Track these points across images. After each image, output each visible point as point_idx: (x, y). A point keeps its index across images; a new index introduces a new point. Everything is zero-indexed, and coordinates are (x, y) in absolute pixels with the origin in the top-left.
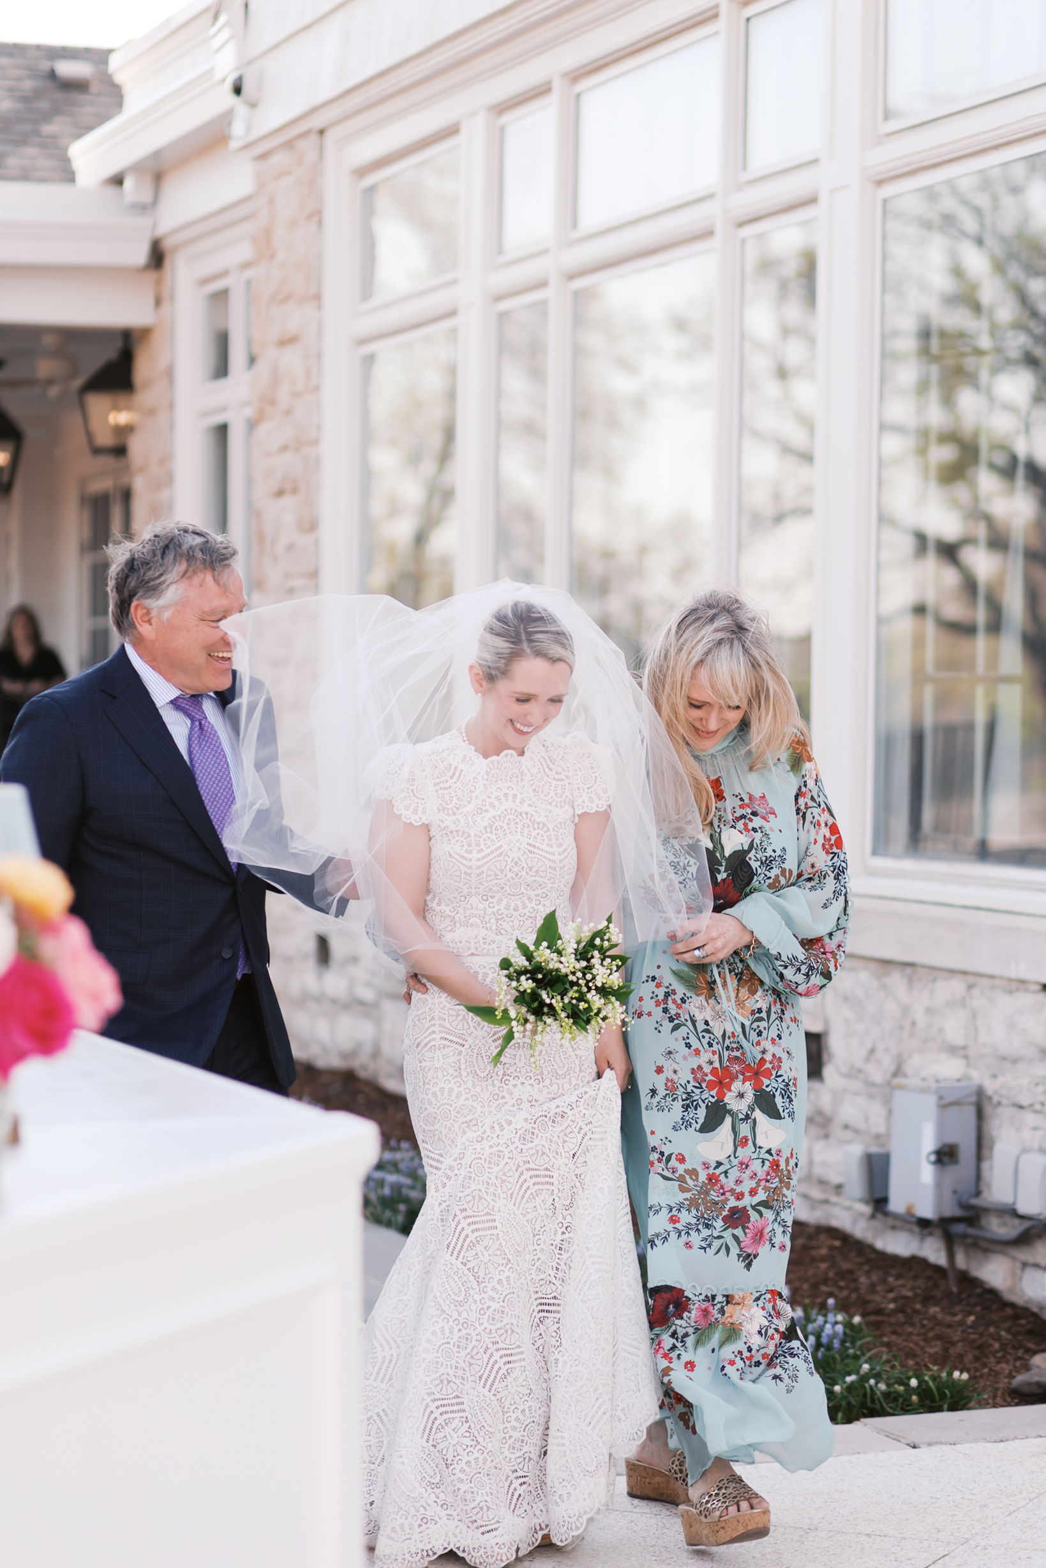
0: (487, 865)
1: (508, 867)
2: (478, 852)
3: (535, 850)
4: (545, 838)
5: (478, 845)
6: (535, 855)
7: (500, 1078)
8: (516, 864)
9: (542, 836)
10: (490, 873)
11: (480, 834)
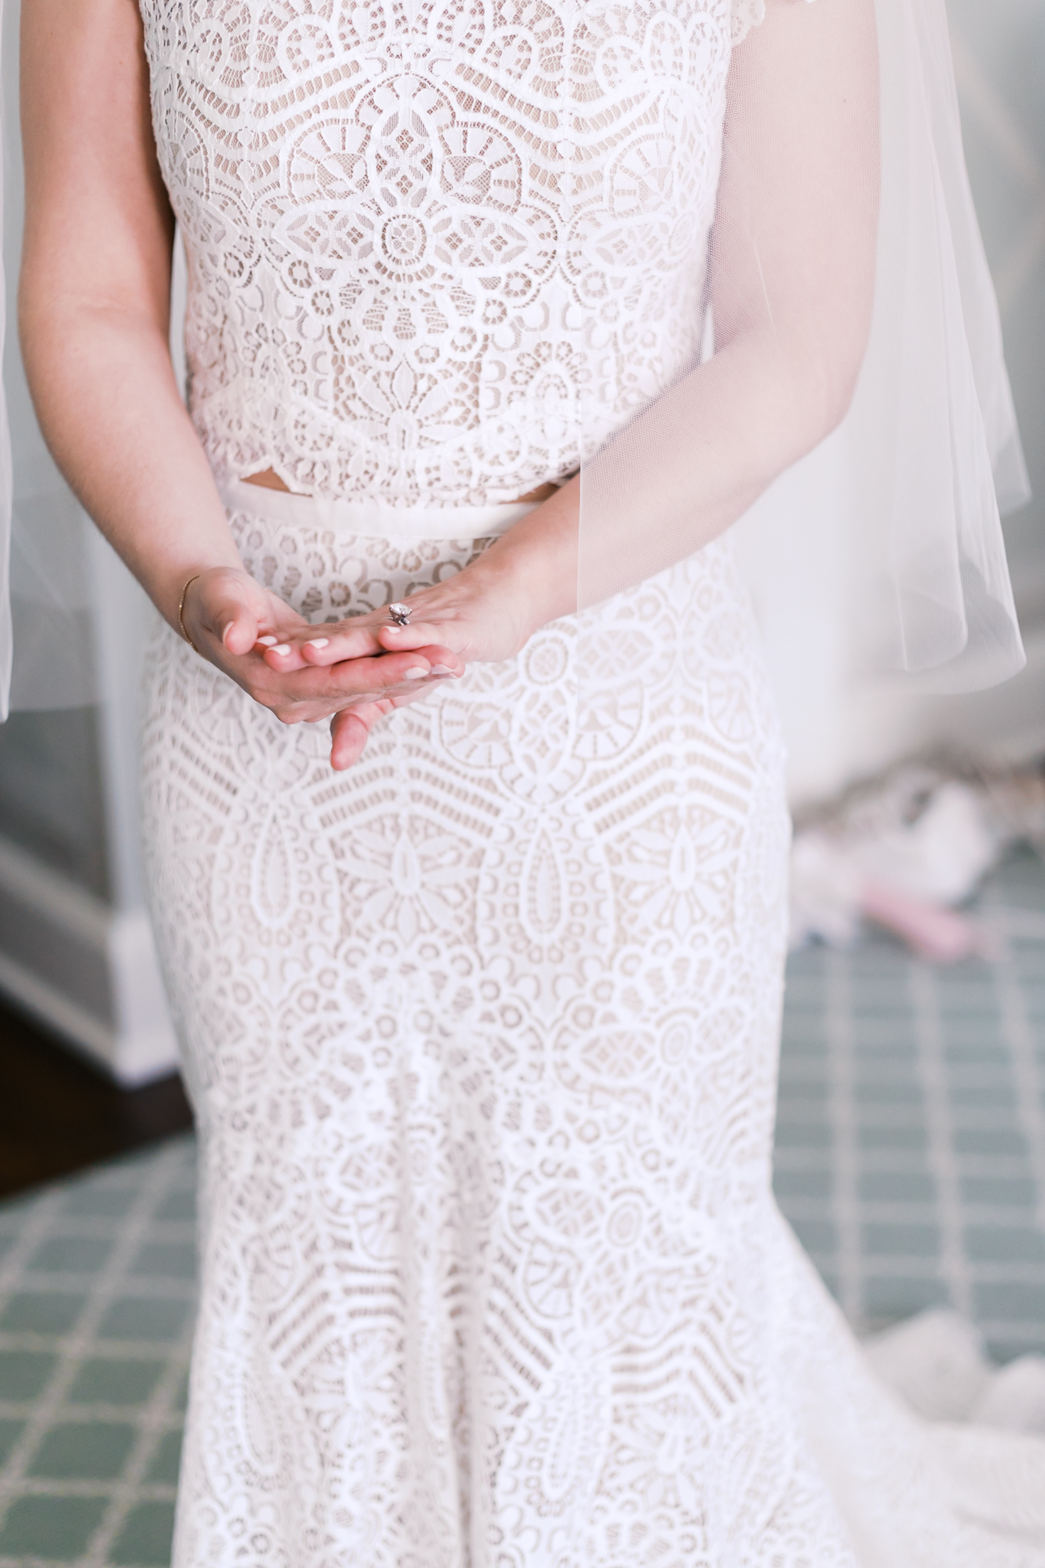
0: (291, 137)
1: (371, 150)
2: (265, 81)
3: (487, 98)
4: (535, 56)
5: (267, 54)
6: (480, 117)
7: (331, 943)
8: (405, 141)
9: (525, 46)
10: (301, 165)
11: (284, 15)
